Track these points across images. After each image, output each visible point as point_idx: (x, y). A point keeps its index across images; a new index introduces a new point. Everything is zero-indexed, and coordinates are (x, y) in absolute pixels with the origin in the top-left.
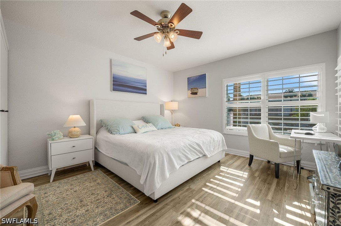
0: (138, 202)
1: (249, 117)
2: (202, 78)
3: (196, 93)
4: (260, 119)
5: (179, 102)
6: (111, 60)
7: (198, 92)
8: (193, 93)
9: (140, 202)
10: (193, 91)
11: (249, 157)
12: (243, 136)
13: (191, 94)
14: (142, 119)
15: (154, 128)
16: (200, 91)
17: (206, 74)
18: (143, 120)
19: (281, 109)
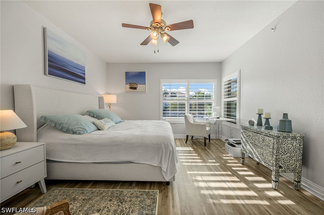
0: (157, 191)
1: (178, 109)
2: (141, 76)
3: (135, 88)
4: (185, 110)
5: (118, 95)
6: (44, 30)
7: (137, 88)
8: (131, 88)
9: (158, 190)
10: (132, 85)
11: (186, 138)
12: (175, 123)
13: (129, 88)
14: (88, 113)
15: (113, 123)
16: (140, 87)
17: (145, 72)
18: (89, 115)
19: (196, 104)
